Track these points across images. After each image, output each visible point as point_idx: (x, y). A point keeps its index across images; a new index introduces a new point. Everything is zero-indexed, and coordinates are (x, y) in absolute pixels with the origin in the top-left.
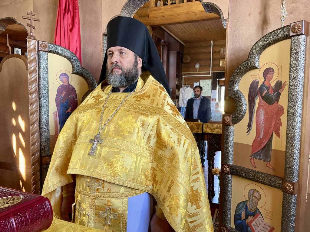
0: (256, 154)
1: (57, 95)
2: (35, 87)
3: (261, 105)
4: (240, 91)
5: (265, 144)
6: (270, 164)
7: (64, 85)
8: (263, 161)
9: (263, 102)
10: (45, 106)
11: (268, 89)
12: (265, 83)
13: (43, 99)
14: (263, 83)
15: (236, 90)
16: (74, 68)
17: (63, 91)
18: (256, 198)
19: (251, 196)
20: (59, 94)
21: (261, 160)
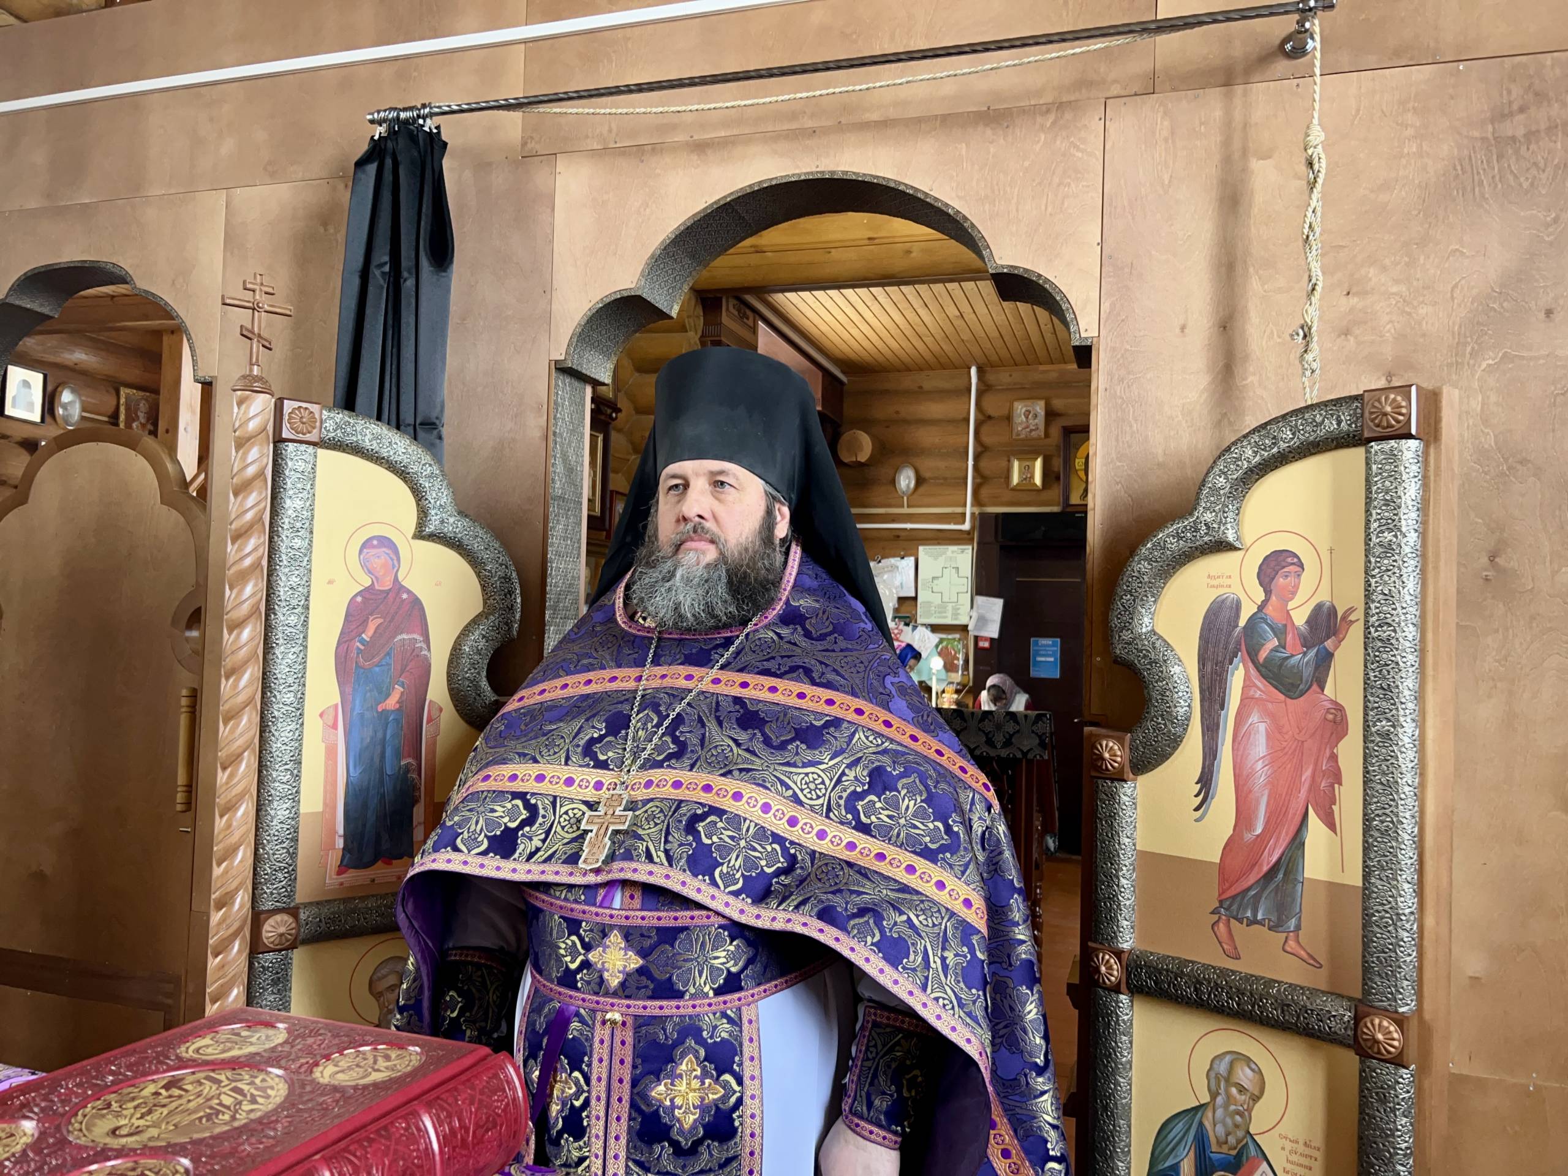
0: (1239, 899)
1: (342, 633)
2: (253, 595)
3: (1252, 698)
4: (1160, 637)
5: (1274, 859)
6: (1298, 942)
7: (377, 587)
8: (1270, 929)
9: (1259, 684)
10: (290, 680)
11: (1280, 632)
12: (1269, 610)
13: (282, 649)
14: (1261, 608)
15: (1144, 630)
16: (423, 514)
17: (371, 614)
18: (1241, 1090)
19: (1222, 1085)
20: (354, 626)
21: (1260, 924)
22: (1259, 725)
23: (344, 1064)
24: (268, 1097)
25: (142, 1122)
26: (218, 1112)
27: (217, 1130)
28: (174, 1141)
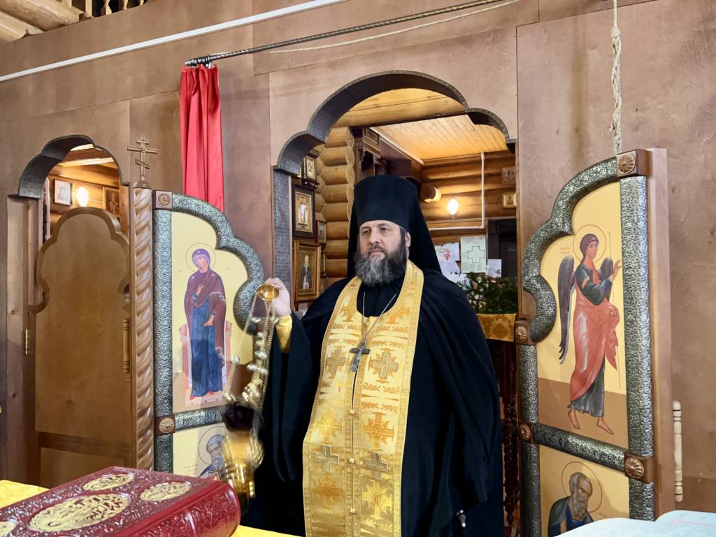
0: (578, 400)
1: (186, 293)
2: (147, 278)
3: (580, 305)
4: (542, 278)
5: (592, 381)
6: (603, 421)
7: (201, 272)
8: (592, 415)
9: (583, 299)
11: (590, 274)
12: (585, 263)
13: (161, 301)
14: (582, 262)
15: (534, 275)
16: (219, 238)
17: (199, 283)
18: (583, 491)
19: (576, 488)
20: (192, 289)
21: (587, 412)
22: (583, 318)
23: (155, 491)
24: (119, 507)
25: (62, 520)
26: (96, 514)
27: (94, 523)
28: (75, 528)
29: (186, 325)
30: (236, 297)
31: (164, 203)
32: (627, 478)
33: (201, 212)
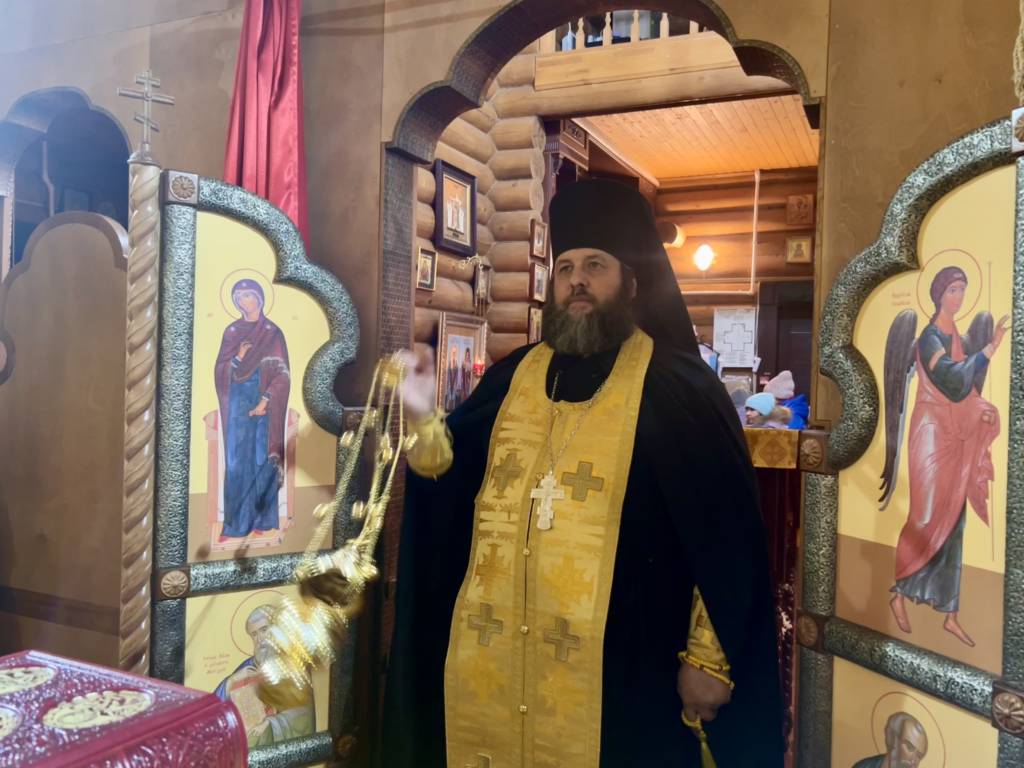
0: (911, 580)
1: (220, 355)
3: (925, 403)
5: (940, 545)
6: (956, 621)
7: (246, 319)
9: (931, 391)
10: (179, 391)
11: (947, 342)
12: (939, 322)
13: (171, 366)
14: (932, 321)
16: (281, 262)
17: (242, 340)
18: (911, 747)
19: (896, 739)
20: (229, 350)
21: (927, 602)
22: (929, 427)
29: (216, 412)
30: (308, 368)
31: (182, 192)
32: (996, 731)
33: (250, 212)
